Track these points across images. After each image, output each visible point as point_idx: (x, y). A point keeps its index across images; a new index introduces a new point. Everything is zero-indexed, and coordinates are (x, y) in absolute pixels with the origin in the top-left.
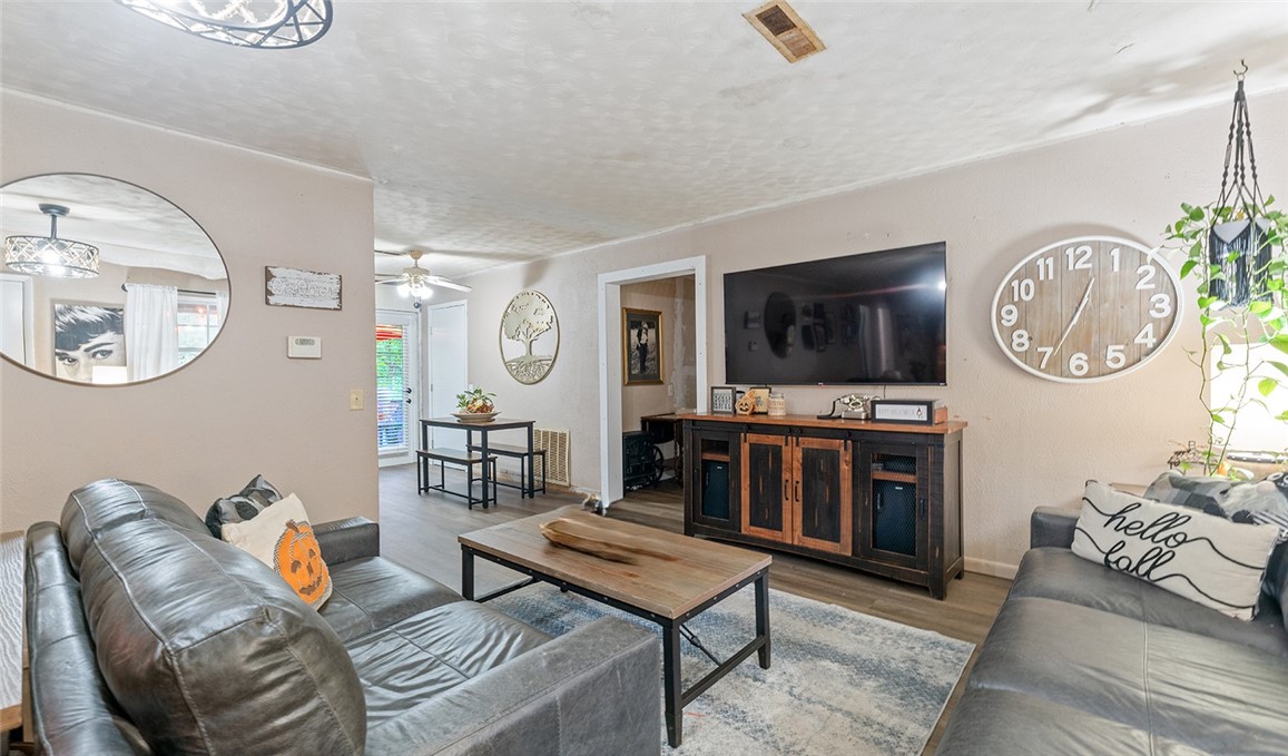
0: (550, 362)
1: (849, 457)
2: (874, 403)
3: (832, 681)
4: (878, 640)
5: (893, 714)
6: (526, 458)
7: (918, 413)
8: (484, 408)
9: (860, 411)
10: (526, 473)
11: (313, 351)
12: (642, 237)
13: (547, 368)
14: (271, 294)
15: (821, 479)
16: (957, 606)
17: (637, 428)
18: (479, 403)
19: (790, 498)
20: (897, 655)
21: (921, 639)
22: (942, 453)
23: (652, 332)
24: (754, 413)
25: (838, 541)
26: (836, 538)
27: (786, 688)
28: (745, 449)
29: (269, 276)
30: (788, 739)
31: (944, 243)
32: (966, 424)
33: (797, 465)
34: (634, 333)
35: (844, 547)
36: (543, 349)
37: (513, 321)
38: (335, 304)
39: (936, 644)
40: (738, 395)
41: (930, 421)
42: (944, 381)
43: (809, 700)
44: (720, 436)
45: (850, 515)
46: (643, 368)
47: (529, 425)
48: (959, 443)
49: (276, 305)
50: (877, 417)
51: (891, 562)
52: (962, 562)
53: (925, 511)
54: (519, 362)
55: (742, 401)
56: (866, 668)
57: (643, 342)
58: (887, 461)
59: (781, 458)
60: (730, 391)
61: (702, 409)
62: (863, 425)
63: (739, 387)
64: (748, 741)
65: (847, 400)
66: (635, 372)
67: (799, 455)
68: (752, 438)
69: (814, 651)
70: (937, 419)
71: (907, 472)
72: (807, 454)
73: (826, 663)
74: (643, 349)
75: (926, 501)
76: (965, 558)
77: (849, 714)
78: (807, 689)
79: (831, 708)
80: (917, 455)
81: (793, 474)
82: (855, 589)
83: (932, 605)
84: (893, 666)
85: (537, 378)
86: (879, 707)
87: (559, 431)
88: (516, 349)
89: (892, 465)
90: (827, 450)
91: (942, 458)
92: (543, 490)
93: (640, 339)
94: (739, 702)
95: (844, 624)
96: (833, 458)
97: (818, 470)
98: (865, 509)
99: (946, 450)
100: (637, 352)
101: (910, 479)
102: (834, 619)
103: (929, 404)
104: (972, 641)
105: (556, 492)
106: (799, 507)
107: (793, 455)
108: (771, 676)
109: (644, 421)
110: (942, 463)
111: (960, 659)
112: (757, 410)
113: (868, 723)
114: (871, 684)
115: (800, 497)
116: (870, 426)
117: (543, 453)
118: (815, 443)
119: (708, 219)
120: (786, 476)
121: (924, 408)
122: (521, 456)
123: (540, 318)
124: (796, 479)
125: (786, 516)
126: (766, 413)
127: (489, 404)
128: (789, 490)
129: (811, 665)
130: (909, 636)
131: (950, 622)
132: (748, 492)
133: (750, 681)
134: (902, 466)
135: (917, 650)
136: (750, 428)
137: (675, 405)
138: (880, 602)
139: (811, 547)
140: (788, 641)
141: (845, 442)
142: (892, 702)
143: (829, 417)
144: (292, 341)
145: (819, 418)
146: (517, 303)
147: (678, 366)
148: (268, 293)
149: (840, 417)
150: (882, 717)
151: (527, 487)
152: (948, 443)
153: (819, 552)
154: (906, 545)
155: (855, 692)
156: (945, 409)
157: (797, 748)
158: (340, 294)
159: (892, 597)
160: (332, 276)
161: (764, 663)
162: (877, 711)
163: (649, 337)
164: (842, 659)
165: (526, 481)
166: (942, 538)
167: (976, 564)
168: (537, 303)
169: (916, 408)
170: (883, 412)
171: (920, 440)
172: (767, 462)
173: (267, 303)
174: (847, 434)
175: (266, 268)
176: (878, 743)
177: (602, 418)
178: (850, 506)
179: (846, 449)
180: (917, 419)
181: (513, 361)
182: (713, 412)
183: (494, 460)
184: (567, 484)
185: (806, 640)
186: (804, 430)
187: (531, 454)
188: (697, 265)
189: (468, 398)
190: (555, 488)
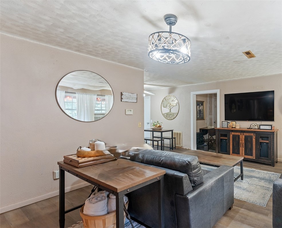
0: (177, 114)
1: (255, 137)
2: (260, 125)
3: (256, 181)
4: (263, 174)
5: (267, 185)
6: (171, 139)
7: (269, 128)
8: (160, 126)
9: (256, 127)
10: (171, 143)
11: (131, 113)
12: (203, 83)
13: (175, 116)
14: (123, 99)
15: (249, 142)
16: (277, 168)
17: (199, 131)
18: (158, 125)
19: (241, 147)
20: (267, 176)
21: (271, 174)
22: (274, 136)
23: (202, 106)
24: (232, 128)
25: (252, 156)
26: (252, 155)
27: (247, 183)
28: (231, 136)
29: (122, 94)
30: (250, 190)
31: (274, 91)
32: (278, 130)
33: (243, 139)
34: (198, 107)
35: (253, 157)
36: (174, 111)
37: (165, 103)
38: (136, 101)
39: (274, 174)
40: (228, 123)
41: (271, 129)
42: (274, 121)
43: (252, 184)
44: (225, 133)
45: (255, 150)
46: (200, 116)
47: (172, 131)
48: (277, 134)
49: (123, 102)
50: (261, 128)
51: (263, 160)
52: (277, 159)
53: (271, 148)
54: (167, 114)
55: (230, 125)
56: (261, 179)
57: (200, 109)
58: (262, 138)
59: (240, 138)
60: (227, 122)
61: (218, 127)
62: (257, 130)
63: (229, 121)
64: (243, 191)
65: (253, 125)
66: (198, 117)
67: (244, 137)
68: (233, 133)
69: (251, 177)
70: (273, 129)
71: (267, 140)
72: (245, 136)
73: (254, 178)
74: (200, 111)
75: (271, 146)
76: (278, 159)
77: (260, 186)
78: (251, 183)
79: (256, 185)
80: (269, 137)
81: (242, 141)
82: (256, 166)
83: (272, 168)
84: (266, 178)
85: (172, 118)
86: (265, 184)
87: (179, 132)
88: (166, 110)
89: (263, 139)
90: (250, 136)
91: (274, 137)
92: (175, 148)
93: (199, 108)
94: (239, 185)
95: (255, 172)
96: (251, 138)
97: (248, 140)
98: (258, 149)
99: (275, 135)
100: (199, 112)
101: (267, 142)
102: (253, 171)
103: (271, 126)
104: (280, 173)
105: (178, 148)
106: (244, 149)
107: (242, 137)
108: (244, 181)
109: (200, 129)
110: (274, 138)
111: (278, 176)
112: (233, 127)
113: (263, 187)
114: (263, 181)
115: (244, 147)
116: (259, 130)
117: (175, 138)
118: (247, 134)
119: (220, 81)
120: (241, 142)
121: (270, 127)
122: (170, 139)
123: (173, 102)
124: (243, 142)
125: (241, 151)
126: (235, 128)
127: (160, 125)
128: (241, 145)
129: (251, 179)
130: (268, 173)
131: (276, 171)
132: (232, 146)
133: (240, 182)
134: (266, 139)
135: (270, 175)
136: (232, 131)
137: (207, 125)
138: (262, 168)
139: (246, 157)
140: (245, 175)
141: (254, 134)
142: (267, 183)
143: (249, 128)
144: (127, 110)
145: (247, 128)
146: (167, 98)
147: (208, 115)
148: (122, 98)
149: (252, 128)
150: (266, 186)
151: (171, 147)
152: (275, 134)
153: (248, 159)
154: (267, 156)
155: (260, 182)
156: (274, 126)
157: (252, 191)
158: (137, 99)
159: (264, 167)
160: (135, 94)
161: (242, 179)
162: (265, 185)
163: (201, 108)
164: (257, 178)
165: (171, 146)
166: (274, 154)
167: (280, 160)
168: (172, 98)
169: (269, 126)
170: (262, 127)
171: (269, 133)
172: (236, 139)
173: (121, 101)
174: (254, 132)
175: (121, 93)
176: (266, 189)
177: (191, 129)
178: (255, 148)
179: (254, 135)
180: (269, 129)
181: (165, 114)
182: (222, 127)
183: (163, 140)
184: (181, 146)
185: (249, 175)
186: (245, 131)
187: (172, 138)
188: (218, 91)
189: (155, 124)
190: (177, 147)
